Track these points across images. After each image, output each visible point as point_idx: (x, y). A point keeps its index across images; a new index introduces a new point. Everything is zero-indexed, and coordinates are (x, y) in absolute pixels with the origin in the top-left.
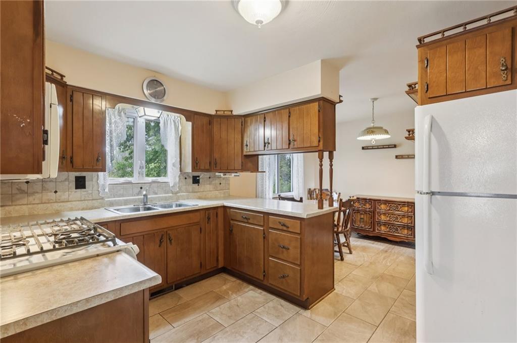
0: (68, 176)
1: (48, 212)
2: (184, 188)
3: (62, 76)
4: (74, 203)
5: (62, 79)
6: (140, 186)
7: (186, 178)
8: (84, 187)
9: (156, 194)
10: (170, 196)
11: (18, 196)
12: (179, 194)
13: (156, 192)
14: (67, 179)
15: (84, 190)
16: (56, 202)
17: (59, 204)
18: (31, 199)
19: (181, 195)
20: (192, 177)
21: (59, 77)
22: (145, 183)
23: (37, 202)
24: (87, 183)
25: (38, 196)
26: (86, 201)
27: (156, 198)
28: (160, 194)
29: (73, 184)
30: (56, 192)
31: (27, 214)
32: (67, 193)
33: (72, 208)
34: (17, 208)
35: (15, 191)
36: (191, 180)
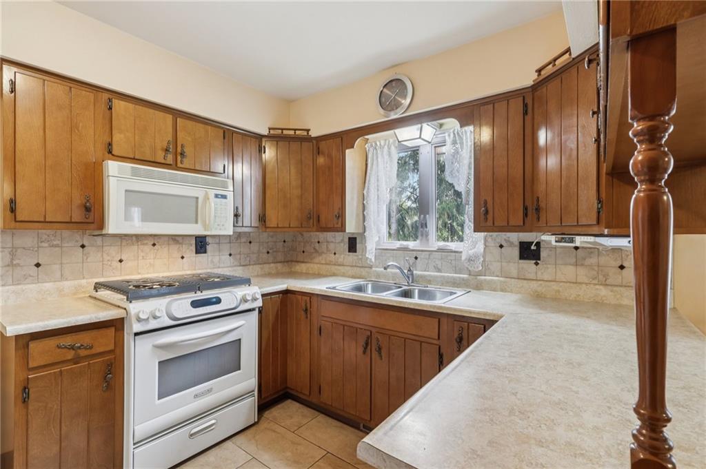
0: (343, 237)
1: (329, 274)
2: (496, 266)
3: (308, 131)
4: (346, 268)
5: (308, 133)
6: (415, 254)
7: (501, 246)
8: (355, 252)
9: (439, 270)
10: (463, 279)
11: (314, 255)
12: (483, 277)
13: (440, 267)
14: (342, 241)
15: (355, 254)
16: (335, 265)
17: (336, 267)
18: (320, 258)
19: (485, 280)
20: (517, 243)
21: (305, 133)
22: (422, 251)
23: (323, 262)
24: (358, 246)
25: (324, 256)
26: (355, 268)
27: (437, 277)
28: (445, 273)
29: (346, 246)
30: (335, 254)
31: (317, 273)
32: (342, 256)
33: (344, 273)
34: (312, 265)
35: (313, 251)
36: (516, 252)
